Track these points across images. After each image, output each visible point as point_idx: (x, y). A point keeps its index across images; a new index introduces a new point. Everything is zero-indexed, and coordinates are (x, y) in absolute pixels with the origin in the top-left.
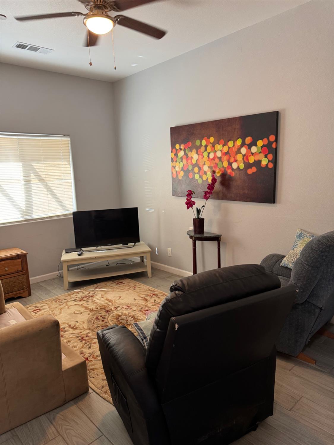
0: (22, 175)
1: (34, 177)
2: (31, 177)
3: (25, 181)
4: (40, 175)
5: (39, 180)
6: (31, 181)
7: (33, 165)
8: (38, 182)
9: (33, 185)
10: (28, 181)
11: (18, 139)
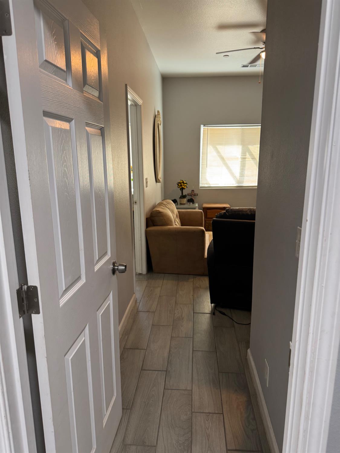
0: (240, 154)
1: (248, 156)
2: (247, 156)
3: (242, 159)
4: (253, 155)
5: (252, 159)
6: (246, 159)
7: (249, 147)
8: (251, 159)
9: (247, 162)
10: (244, 159)
11: (242, 128)
